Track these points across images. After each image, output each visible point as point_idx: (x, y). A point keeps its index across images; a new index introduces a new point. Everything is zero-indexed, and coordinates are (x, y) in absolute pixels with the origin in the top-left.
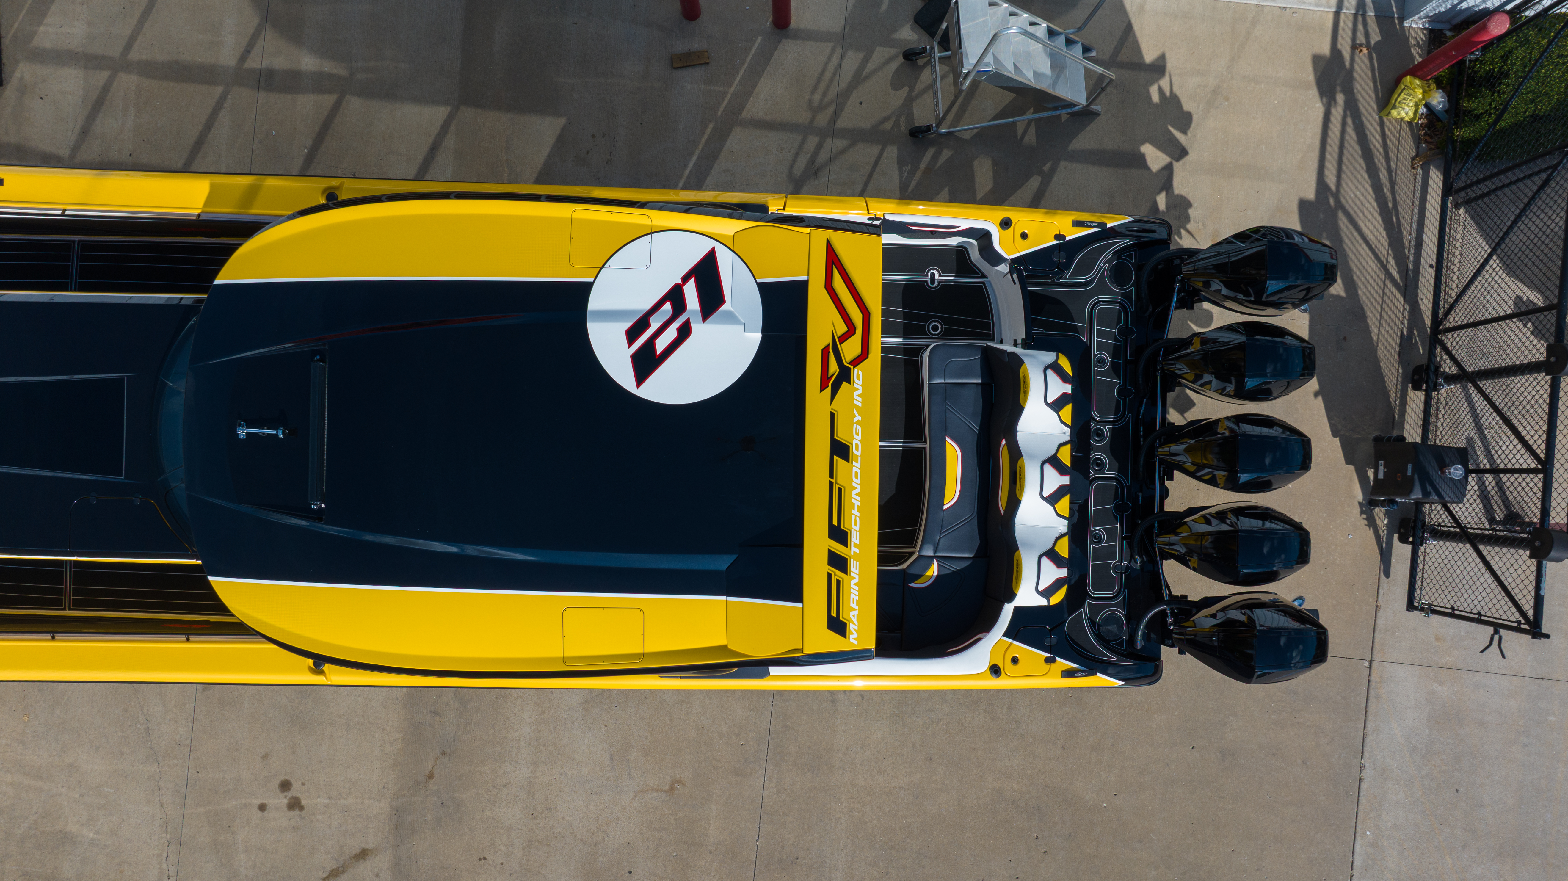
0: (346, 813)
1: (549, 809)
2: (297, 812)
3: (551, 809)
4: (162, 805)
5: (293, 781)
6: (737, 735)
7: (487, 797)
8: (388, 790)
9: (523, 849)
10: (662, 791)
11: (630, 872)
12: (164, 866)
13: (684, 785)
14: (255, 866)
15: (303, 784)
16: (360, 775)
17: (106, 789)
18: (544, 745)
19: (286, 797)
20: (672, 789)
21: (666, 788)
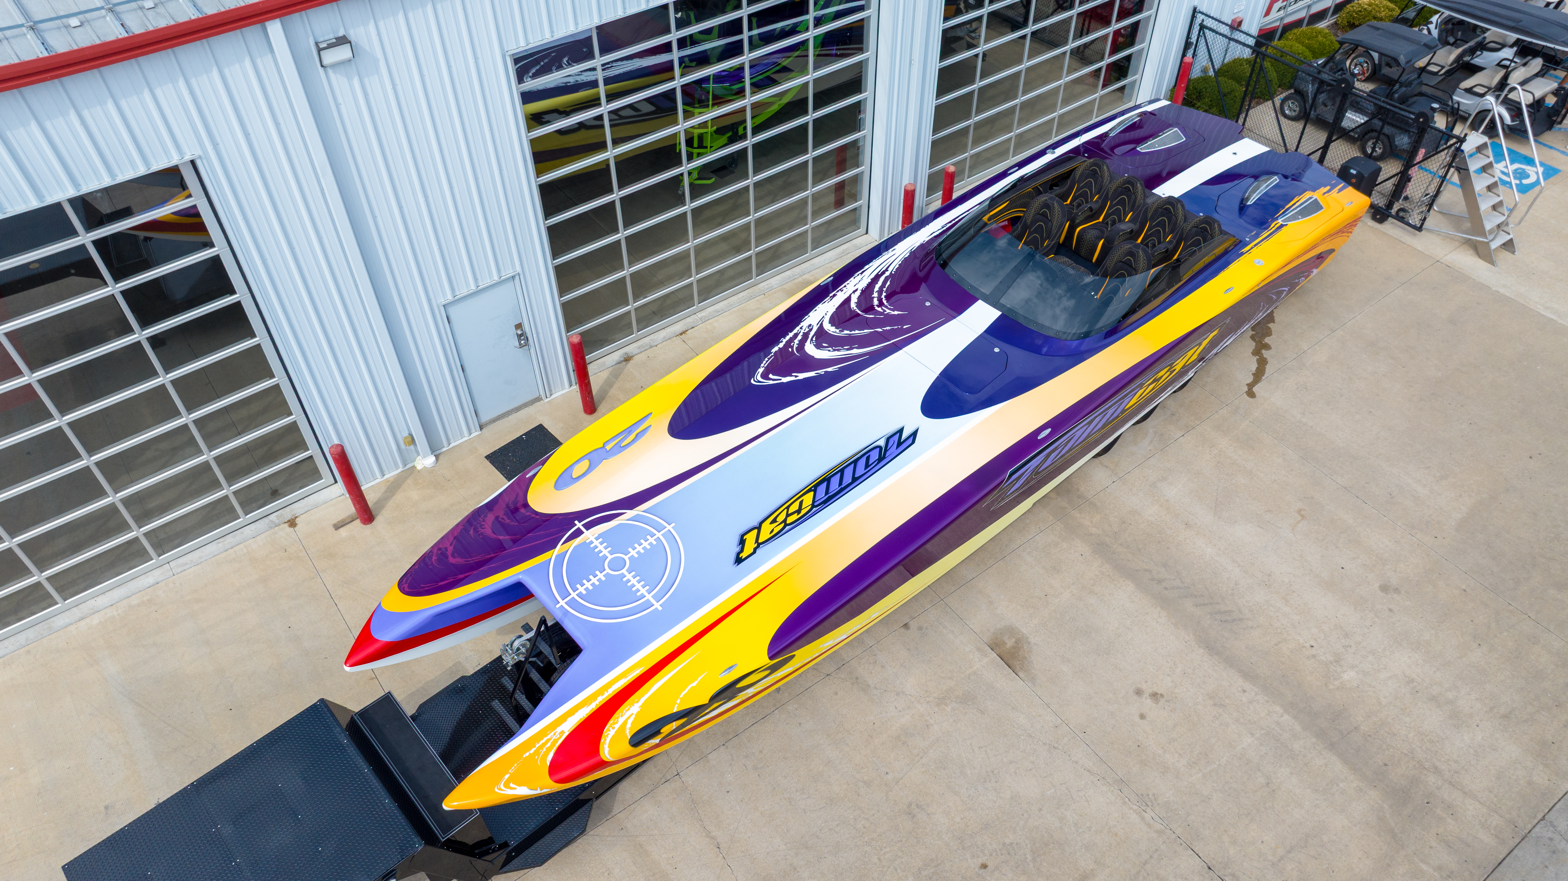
0: (1186, 675)
1: (1270, 575)
2: (1162, 701)
3: (1270, 574)
4: (1088, 771)
5: (1140, 686)
6: (1292, 470)
7: (1236, 597)
8: (1189, 641)
9: (1286, 605)
10: (1300, 521)
11: (1343, 568)
12: (1135, 807)
13: (1305, 510)
14: (1180, 755)
15: (1146, 682)
16: (1166, 647)
17: (1049, 793)
18: (1226, 549)
19: (1147, 699)
20: (1303, 516)
21: (1299, 518)
